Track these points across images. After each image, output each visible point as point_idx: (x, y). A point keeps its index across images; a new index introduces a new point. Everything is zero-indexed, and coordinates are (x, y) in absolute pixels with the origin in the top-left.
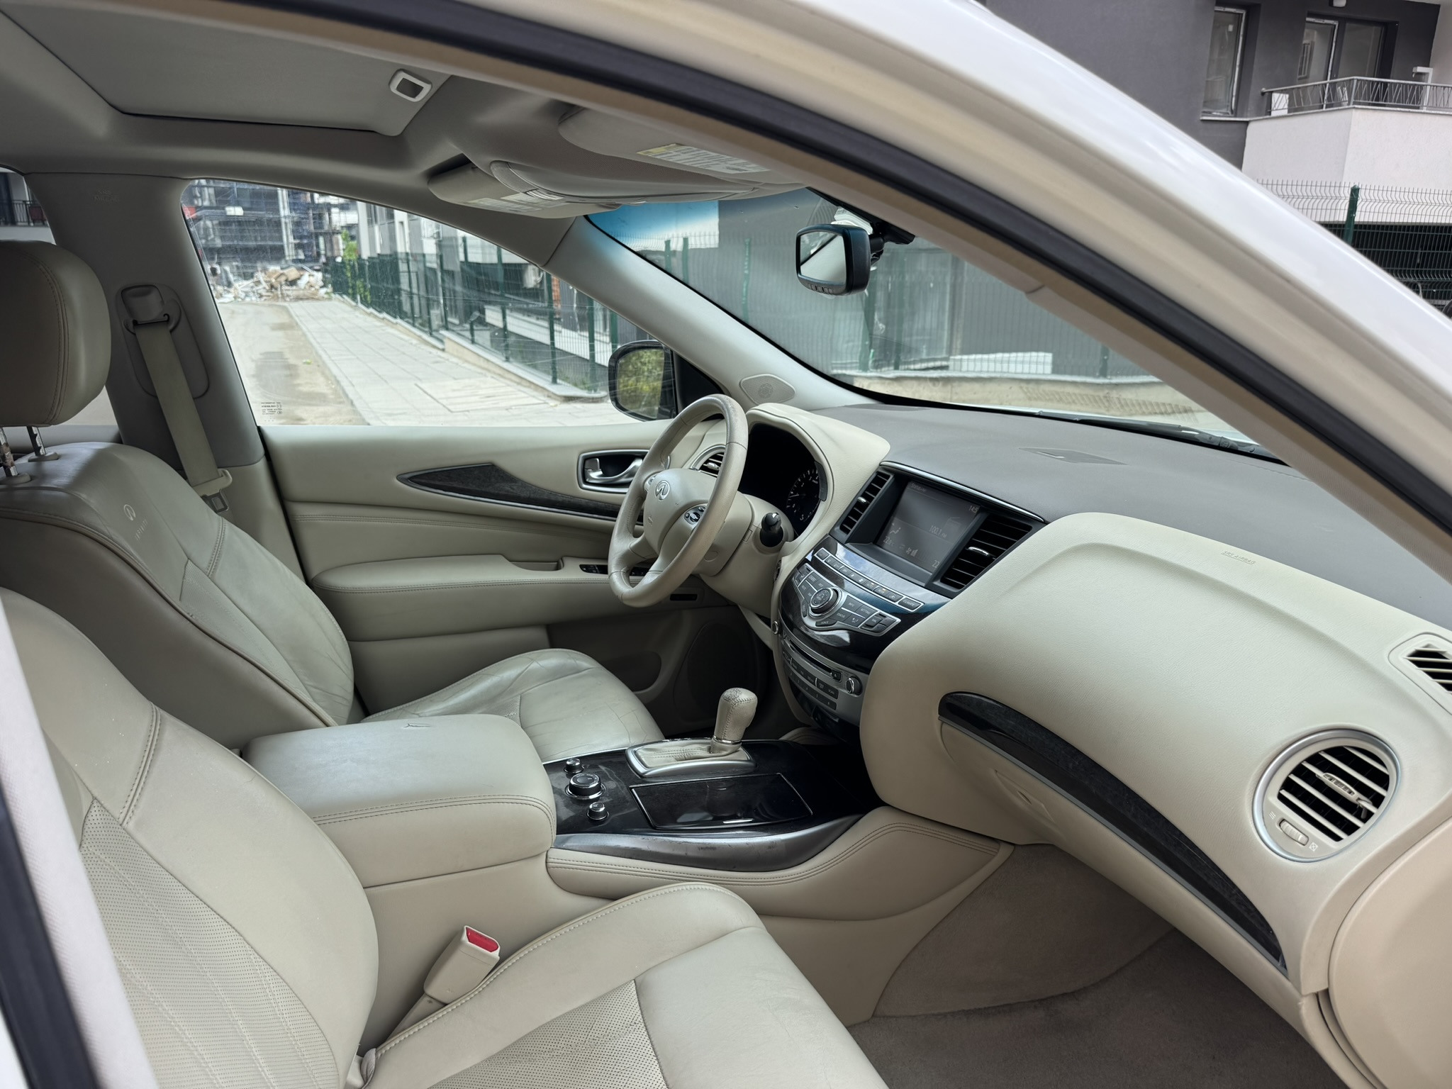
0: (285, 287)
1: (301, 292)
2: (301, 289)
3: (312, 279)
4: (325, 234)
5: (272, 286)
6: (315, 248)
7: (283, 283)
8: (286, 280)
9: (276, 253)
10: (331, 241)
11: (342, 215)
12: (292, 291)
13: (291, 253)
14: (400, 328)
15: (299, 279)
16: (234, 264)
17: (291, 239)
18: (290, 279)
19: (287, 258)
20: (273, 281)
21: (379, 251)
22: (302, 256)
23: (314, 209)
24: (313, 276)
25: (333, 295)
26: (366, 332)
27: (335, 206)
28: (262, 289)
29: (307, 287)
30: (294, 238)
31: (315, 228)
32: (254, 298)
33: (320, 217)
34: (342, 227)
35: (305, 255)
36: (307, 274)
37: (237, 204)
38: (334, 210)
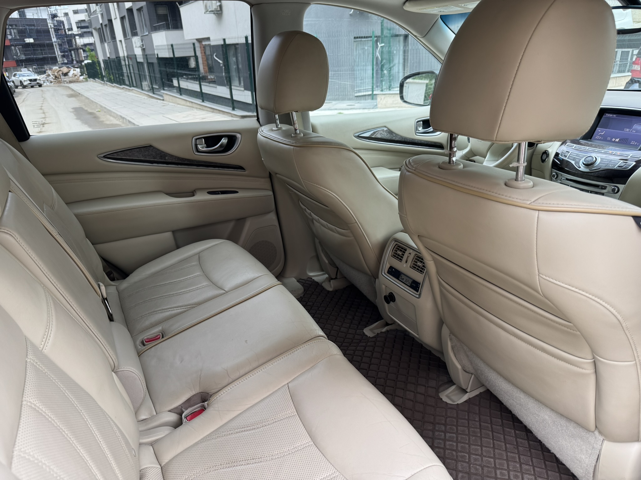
0: (62, 77)
1: (71, 79)
2: (70, 77)
3: (75, 72)
4: (74, 50)
5: (56, 77)
6: (70, 57)
7: (61, 75)
8: (62, 73)
9: (54, 61)
10: (78, 53)
11: (81, 39)
12: (66, 79)
13: (60, 60)
14: (135, 91)
15: (69, 72)
16: (34, 67)
17: (60, 53)
18: (64, 73)
19: (59, 63)
20: (56, 74)
21: (108, 56)
22: (66, 61)
23: (66, 37)
24: (75, 70)
25: (88, 79)
26: (118, 95)
27: (77, 35)
28: (51, 78)
29: (73, 76)
30: (61, 53)
31: (69, 47)
32: (48, 83)
33: (71, 41)
34: (82, 45)
35: (67, 61)
36: (72, 70)
37: (30, 37)
38: (77, 37)
